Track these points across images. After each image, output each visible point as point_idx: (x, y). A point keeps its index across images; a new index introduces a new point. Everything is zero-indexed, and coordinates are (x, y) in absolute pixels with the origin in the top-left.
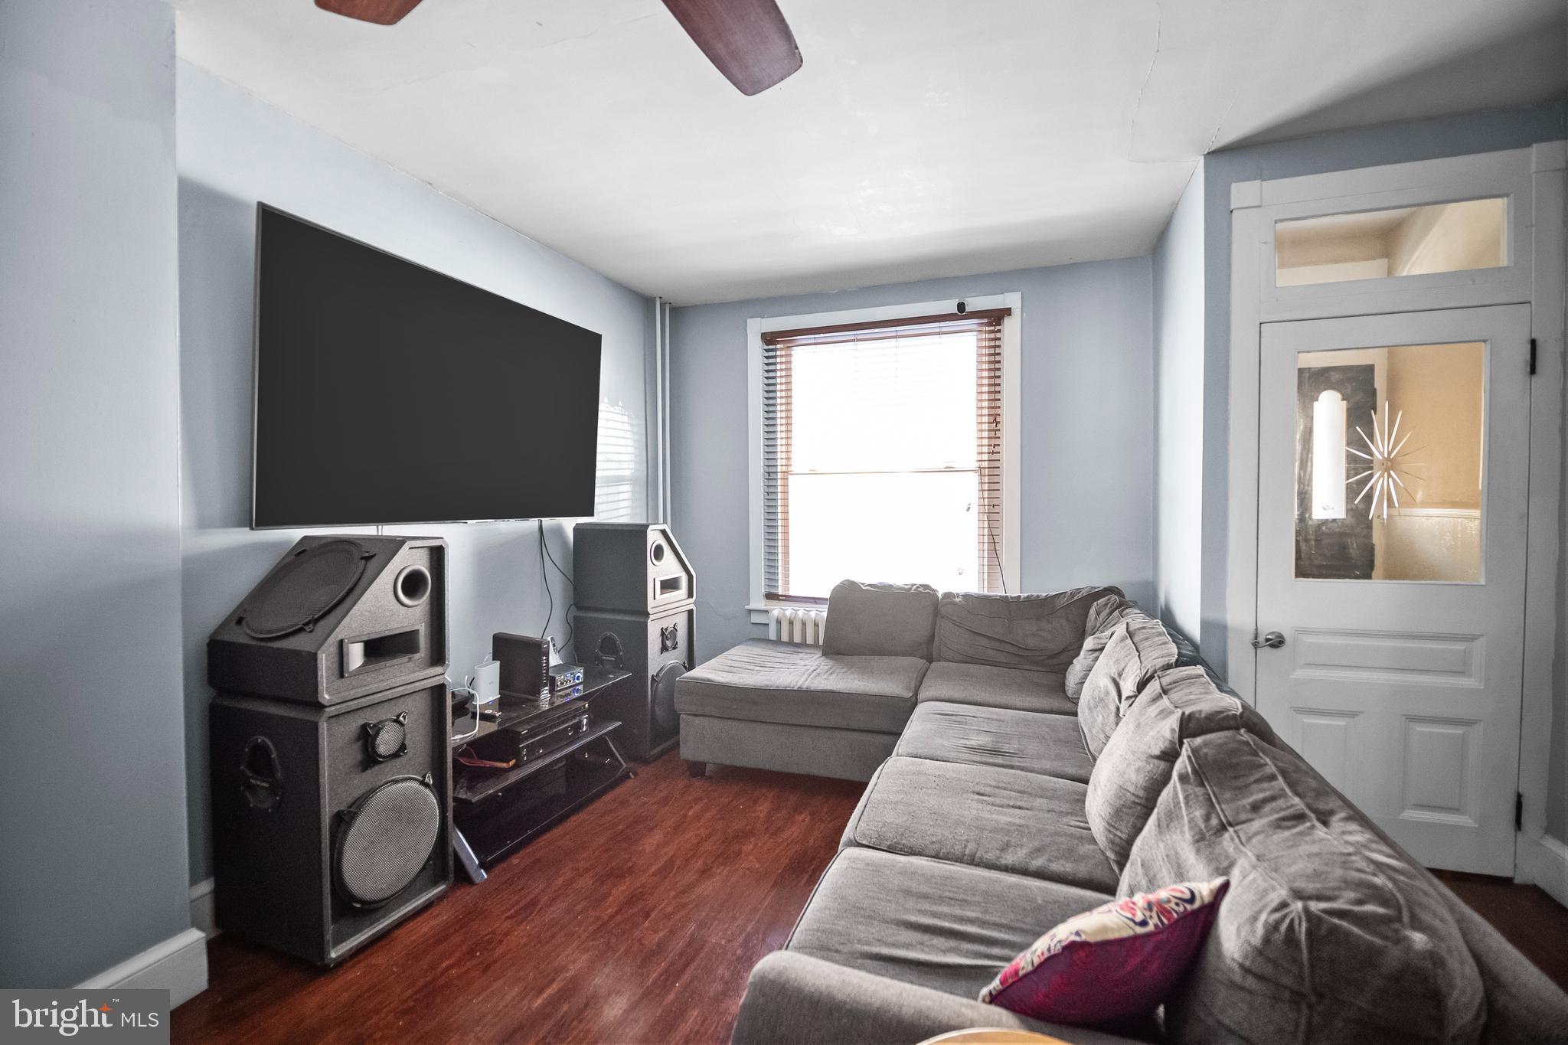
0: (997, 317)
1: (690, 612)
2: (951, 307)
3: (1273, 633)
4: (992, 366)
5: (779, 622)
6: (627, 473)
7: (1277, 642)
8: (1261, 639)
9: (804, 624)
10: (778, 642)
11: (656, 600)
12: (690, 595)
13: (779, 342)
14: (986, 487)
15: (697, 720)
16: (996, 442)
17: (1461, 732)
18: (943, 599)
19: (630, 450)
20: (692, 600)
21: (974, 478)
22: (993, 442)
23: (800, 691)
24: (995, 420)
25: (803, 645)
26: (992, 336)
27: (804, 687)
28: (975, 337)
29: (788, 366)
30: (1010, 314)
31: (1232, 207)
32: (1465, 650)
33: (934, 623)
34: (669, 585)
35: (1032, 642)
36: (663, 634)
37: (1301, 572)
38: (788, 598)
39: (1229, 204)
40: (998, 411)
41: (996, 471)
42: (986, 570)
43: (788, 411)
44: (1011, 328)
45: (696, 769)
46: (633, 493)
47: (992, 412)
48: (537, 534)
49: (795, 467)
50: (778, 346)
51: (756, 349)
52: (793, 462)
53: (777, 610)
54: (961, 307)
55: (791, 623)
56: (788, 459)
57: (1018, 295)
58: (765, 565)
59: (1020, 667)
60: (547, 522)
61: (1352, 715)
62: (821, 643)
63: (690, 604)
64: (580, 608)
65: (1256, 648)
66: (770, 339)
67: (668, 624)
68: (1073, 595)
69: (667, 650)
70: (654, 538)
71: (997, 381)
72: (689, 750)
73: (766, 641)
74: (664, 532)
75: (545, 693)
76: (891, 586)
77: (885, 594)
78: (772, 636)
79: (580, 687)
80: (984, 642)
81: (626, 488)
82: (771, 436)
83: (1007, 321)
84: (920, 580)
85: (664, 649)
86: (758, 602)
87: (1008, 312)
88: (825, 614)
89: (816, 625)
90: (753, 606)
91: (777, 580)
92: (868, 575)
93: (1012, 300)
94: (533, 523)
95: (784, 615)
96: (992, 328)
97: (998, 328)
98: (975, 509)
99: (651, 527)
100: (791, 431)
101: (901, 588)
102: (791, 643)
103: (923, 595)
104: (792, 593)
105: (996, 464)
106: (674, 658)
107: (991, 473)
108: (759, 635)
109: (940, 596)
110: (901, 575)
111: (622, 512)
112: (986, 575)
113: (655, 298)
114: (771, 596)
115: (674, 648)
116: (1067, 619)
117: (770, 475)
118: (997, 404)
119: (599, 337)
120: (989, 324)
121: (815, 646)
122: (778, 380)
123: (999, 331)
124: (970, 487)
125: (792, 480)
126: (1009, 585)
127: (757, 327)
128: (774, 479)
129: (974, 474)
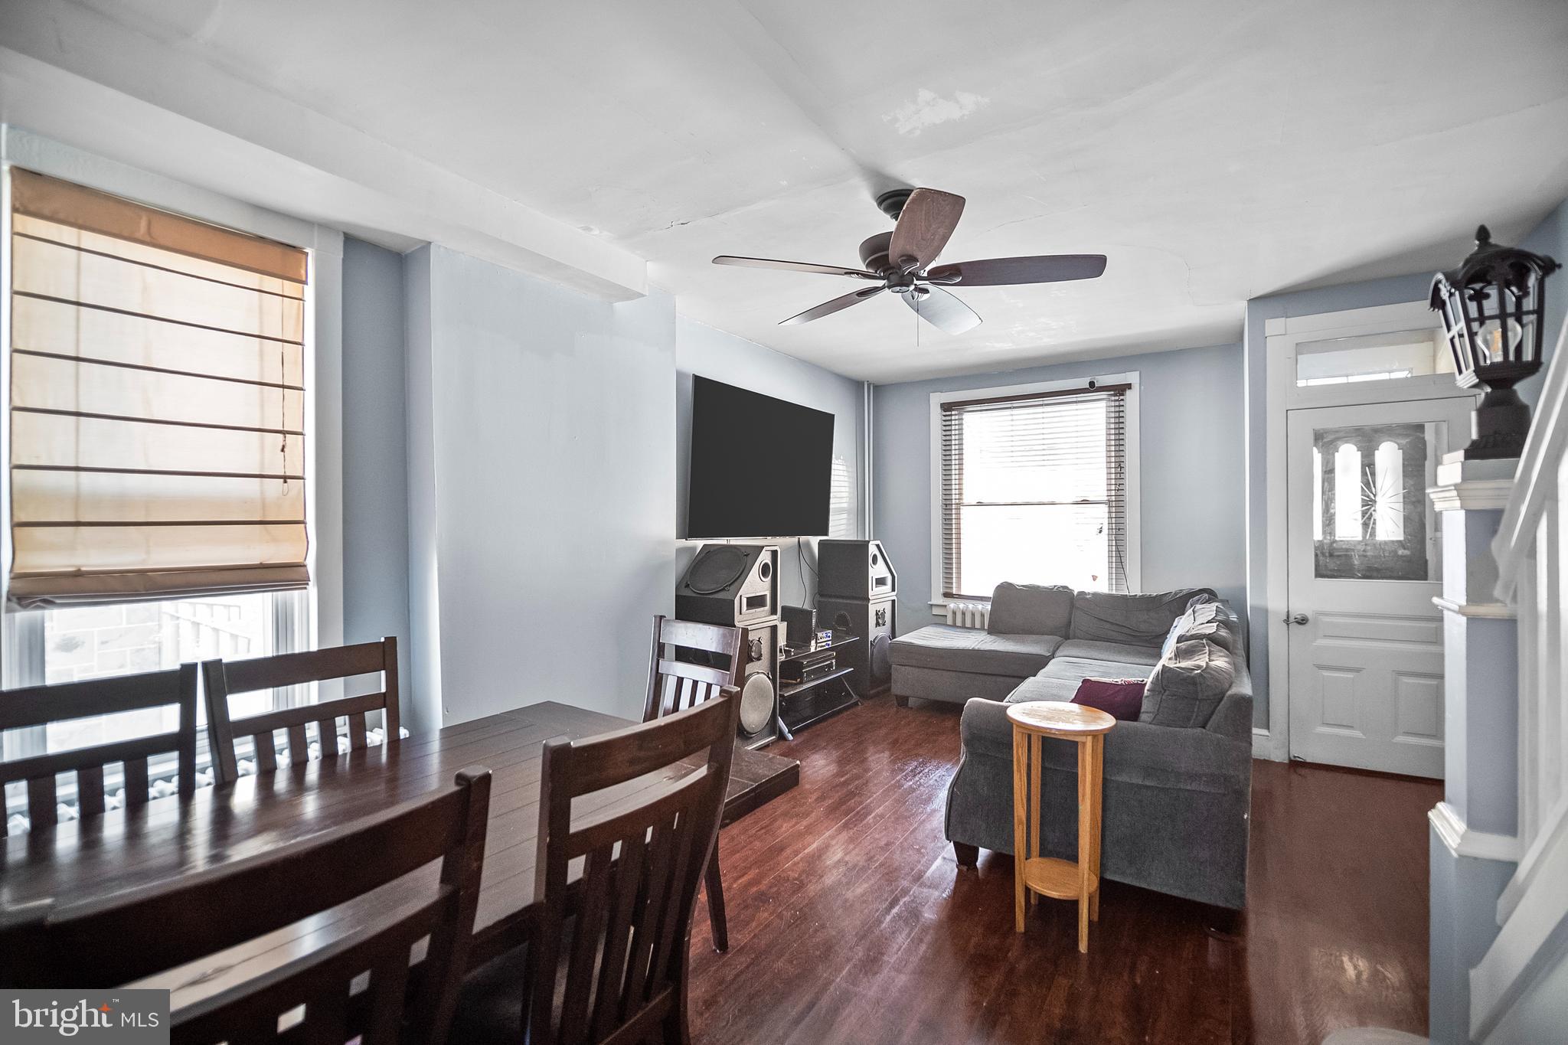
0: (1121, 390)
1: (893, 601)
2: (1084, 383)
3: (1299, 615)
4: (1117, 426)
5: (954, 613)
6: (845, 505)
7: (1303, 621)
8: (1292, 619)
9: (973, 615)
10: (954, 626)
11: (874, 591)
12: (893, 590)
13: (954, 410)
14: (1114, 515)
15: (903, 668)
16: (1121, 482)
17: (1435, 683)
18: (1077, 595)
19: (847, 489)
20: (894, 593)
21: (1104, 508)
22: (1119, 482)
23: (973, 650)
24: (1120, 466)
25: (973, 628)
26: (1117, 403)
27: (976, 648)
28: (1105, 406)
29: (960, 427)
30: (1130, 388)
31: (1266, 335)
32: (1436, 628)
33: (1070, 614)
34: (881, 582)
35: (1143, 627)
36: (877, 614)
37: (1319, 574)
38: (960, 597)
39: (1265, 334)
40: (1122, 459)
41: (1121, 504)
42: (1114, 577)
43: (961, 459)
44: (1132, 398)
45: (903, 701)
46: (848, 519)
47: (1118, 459)
48: (797, 547)
49: (966, 500)
50: (953, 413)
51: (936, 415)
52: (964, 497)
53: (952, 604)
54: (1092, 384)
55: (964, 614)
56: (960, 494)
57: (1137, 373)
58: (943, 572)
59: (1133, 643)
60: (803, 538)
61: (1358, 670)
62: (986, 627)
63: (893, 596)
64: (822, 596)
65: (1288, 624)
66: (947, 407)
67: (880, 607)
68: (1176, 594)
69: (879, 626)
70: (872, 549)
71: (1121, 437)
72: (897, 688)
73: (946, 625)
74: (878, 546)
75: (813, 643)
76: (1039, 587)
77: (1033, 591)
78: (950, 621)
79: (830, 642)
80: (1108, 626)
81: (845, 516)
82: (948, 477)
83: (1128, 392)
84: (1060, 583)
85: (878, 624)
86: (937, 599)
87: (1129, 386)
88: (989, 607)
89: (982, 615)
90: (933, 602)
91: (952, 583)
93: (1132, 377)
94: (795, 539)
95: (959, 608)
96: (1117, 398)
97: (1121, 397)
98: (1105, 531)
99: (871, 542)
100: (962, 469)
101: (1046, 588)
102: (963, 627)
103: (1062, 595)
104: (964, 592)
105: (1121, 498)
106: (883, 632)
107: (1116, 505)
108: (940, 621)
109: (1075, 593)
110: (1046, 579)
111: (842, 533)
112: (1114, 581)
113: (864, 382)
114: (948, 595)
115: (884, 625)
116: (1170, 611)
117: (947, 506)
118: (1121, 454)
119: (833, 416)
120: (1115, 395)
121: (982, 629)
122: (953, 437)
123: (1122, 400)
124: (1100, 514)
125: (964, 510)
126: (1134, 588)
127: (937, 399)
128: (950, 509)
129: (1104, 505)
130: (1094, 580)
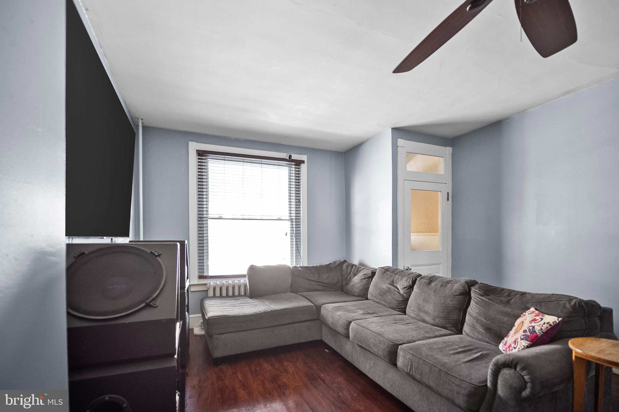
0: (298, 163)
2: (287, 156)
4: (297, 181)
5: (214, 288)
8: (405, 269)
13: (204, 156)
14: (294, 226)
16: (299, 209)
18: (293, 269)
21: (289, 223)
24: (298, 201)
26: (297, 169)
28: (288, 169)
31: (398, 145)
33: (292, 279)
38: (210, 277)
40: (299, 198)
41: (298, 220)
42: (294, 258)
44: (304, 168)
47: (297, 198)
49: (211, 215)
50: (203, 158)
51: (193, 158)
52: (210, 213)
53: (212, 283)
54: (290, 157)
55: (221, 288)
56: (208, 212)
57: (307, 156)
58: (198, 262)
66: (201, 154)
68: (335, 263)
71: (298, 187)
78: (211, 294)
80: (314, 283)
82: (201, 200)
83: (302, 165)
86: (194, 280)
87: (303, 162)
88: (247, 282)
90: (192, 283)
92: (260, 263)
93: (304, 158)
96: (296, 167)
97: (299, 167)
98: (289, 235)
107: (296, 222)
109: (291, 268)
112: (294, 260)
113: (139, 119)
114: (202, 277)
117: (200, 218)
118: (299, 195)
120: (295, 165)
122: (204, 174)
124: (287, 226)
125: (210, 222)
126: (304, 263)
127: (194, 147)
128: (202, 219)
129: (288, 221)
130: (284, 259)
